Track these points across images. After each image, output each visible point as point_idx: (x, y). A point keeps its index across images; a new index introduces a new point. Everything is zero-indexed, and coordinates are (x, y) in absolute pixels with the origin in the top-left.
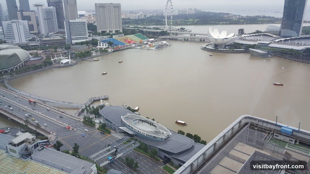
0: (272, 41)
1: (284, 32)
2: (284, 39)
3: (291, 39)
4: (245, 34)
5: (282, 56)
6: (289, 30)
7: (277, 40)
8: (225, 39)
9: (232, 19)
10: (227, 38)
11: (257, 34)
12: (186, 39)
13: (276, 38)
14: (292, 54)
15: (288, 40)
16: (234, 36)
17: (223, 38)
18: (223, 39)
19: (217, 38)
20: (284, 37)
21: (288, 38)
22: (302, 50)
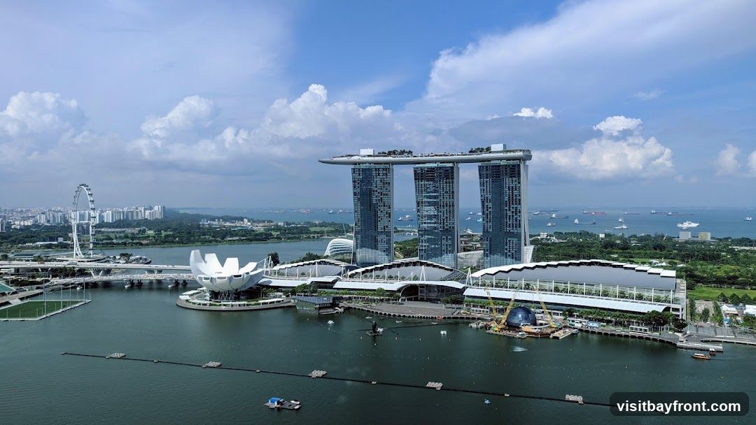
0: (340, 274)
1: (363, 254)
2: (363, 269)
3: (376, 269)
4: (284, 263)
6: (370, 250)
7: (349, 273)
8: (235, 276)
9: (253, 231)
10: (240, 276)
11: (307, 262)
12: (136, 282)
13: (348, 268)
15: (371, 270)
16: (255, 269)
17: (229, 276)
18: (230, 279)
19: (215, 276)
20: (364, 265)
21: (369, 268)
22: (399, 290)
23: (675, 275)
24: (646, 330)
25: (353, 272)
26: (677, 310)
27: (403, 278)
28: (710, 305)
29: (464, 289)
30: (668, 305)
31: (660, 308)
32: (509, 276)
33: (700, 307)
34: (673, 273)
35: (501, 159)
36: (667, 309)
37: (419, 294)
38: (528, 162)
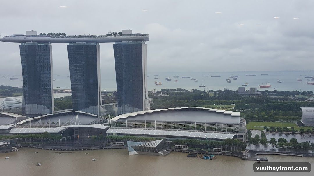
0: (14, 123)
1: (30, 108)
2: (32, 119)
3: (42, 118)
5: (33, 145)
6: (36, 105)
7: (22, 122)
13: (19, 119)
14: (47, 141)
15: (39, 119)
20: (31, 116)
21: (37, 118)
22: (60, 132)
23: (239, 115)
24: (223, 150)
25: (24, 121)
26: (241, 136)
27: (62, 124)
28: (259, 133)
29: (107, 129)
30: (236, 134)
31: (231, 136)
32: (136, 120)
33: (254, 134)
34: (238, 114)
35: (129, 40)
36: (236, 136)
37: (75, 134)
38: (146, 43)
